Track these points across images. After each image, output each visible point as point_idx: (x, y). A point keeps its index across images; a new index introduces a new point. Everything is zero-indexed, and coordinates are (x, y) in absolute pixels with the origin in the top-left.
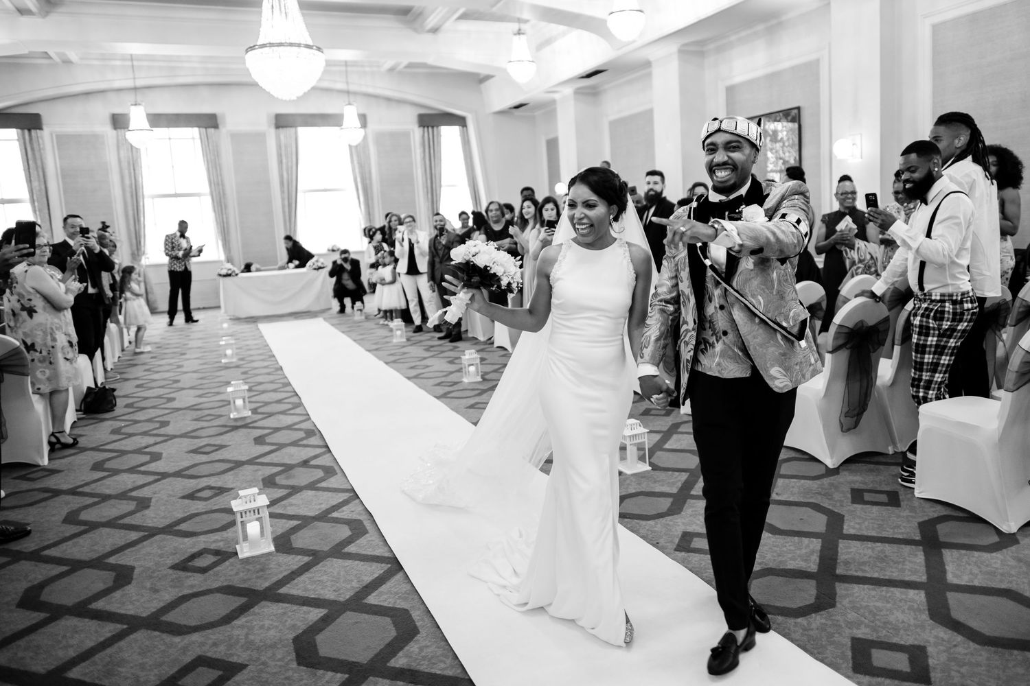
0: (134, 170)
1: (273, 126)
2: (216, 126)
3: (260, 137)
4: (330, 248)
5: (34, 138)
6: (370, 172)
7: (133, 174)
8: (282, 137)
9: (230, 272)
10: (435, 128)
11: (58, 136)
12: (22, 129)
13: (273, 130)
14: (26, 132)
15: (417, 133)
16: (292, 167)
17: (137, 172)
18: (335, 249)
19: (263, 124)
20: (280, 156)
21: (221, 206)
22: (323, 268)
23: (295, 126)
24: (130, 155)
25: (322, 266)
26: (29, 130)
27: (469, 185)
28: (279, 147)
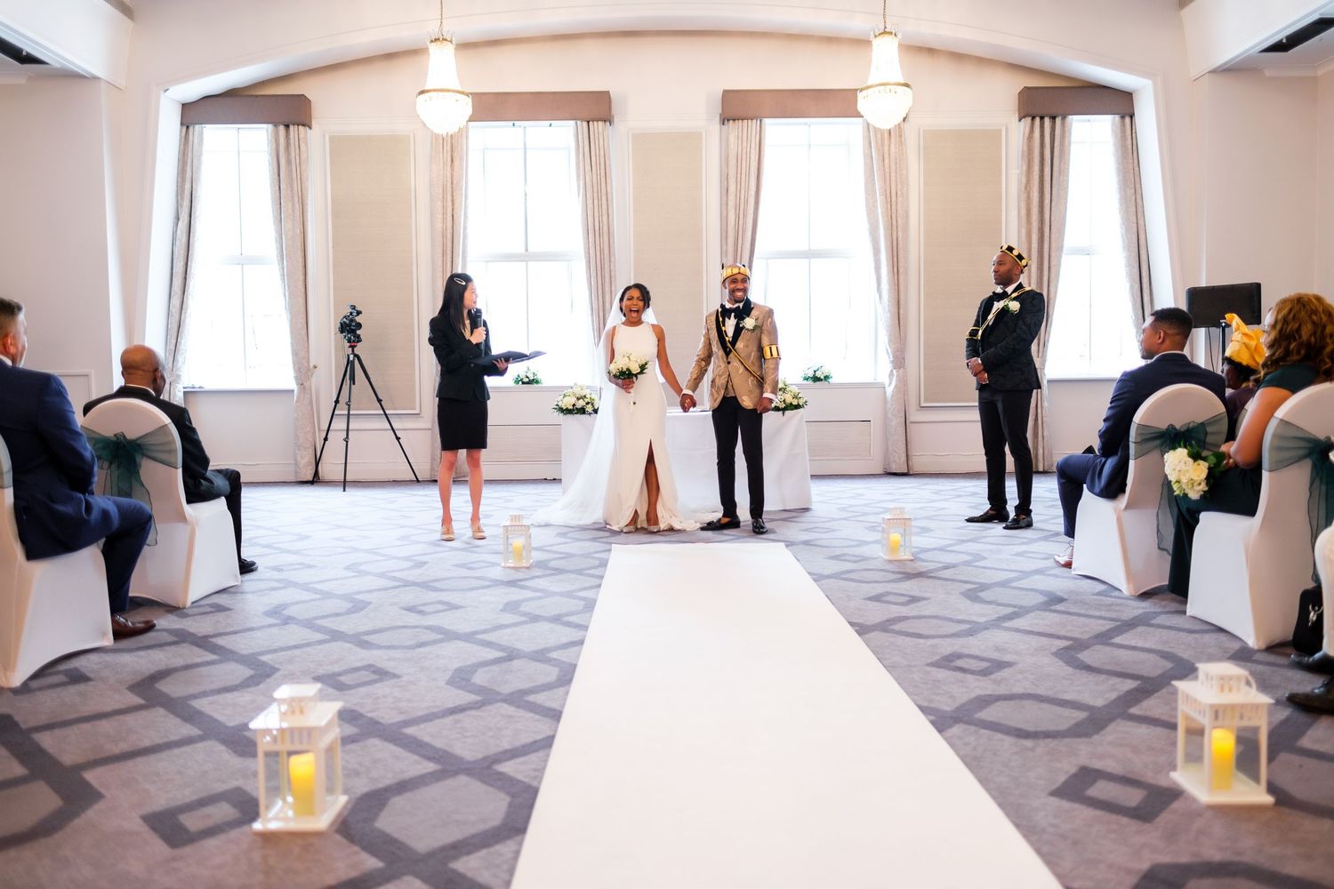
0: (453, 201)
1: (717, 119)
2: (608, 119)
3: (690, 140)
4: (811, 374)
5: (292, 141)
6: (907, 213)
7: (450, 209)
8: (732, 139)
9: (581, 403)
10: (1058, 120)
11: (332, 138)
12: (276, 125)
13: (715, 126)
14: (282, 128)
15: (1016, 132)
16: (746, 202)
17: (456, 205)
18: (818, 374)
19: (699, 113)
20: (725, 178)
21: (603, 277)
22: (798, 407)
23: (758, 117)
24: (449, 174)
25: (795, 403)
26: (287, 126)
27: (1127, 248)
28: (725, 161)
